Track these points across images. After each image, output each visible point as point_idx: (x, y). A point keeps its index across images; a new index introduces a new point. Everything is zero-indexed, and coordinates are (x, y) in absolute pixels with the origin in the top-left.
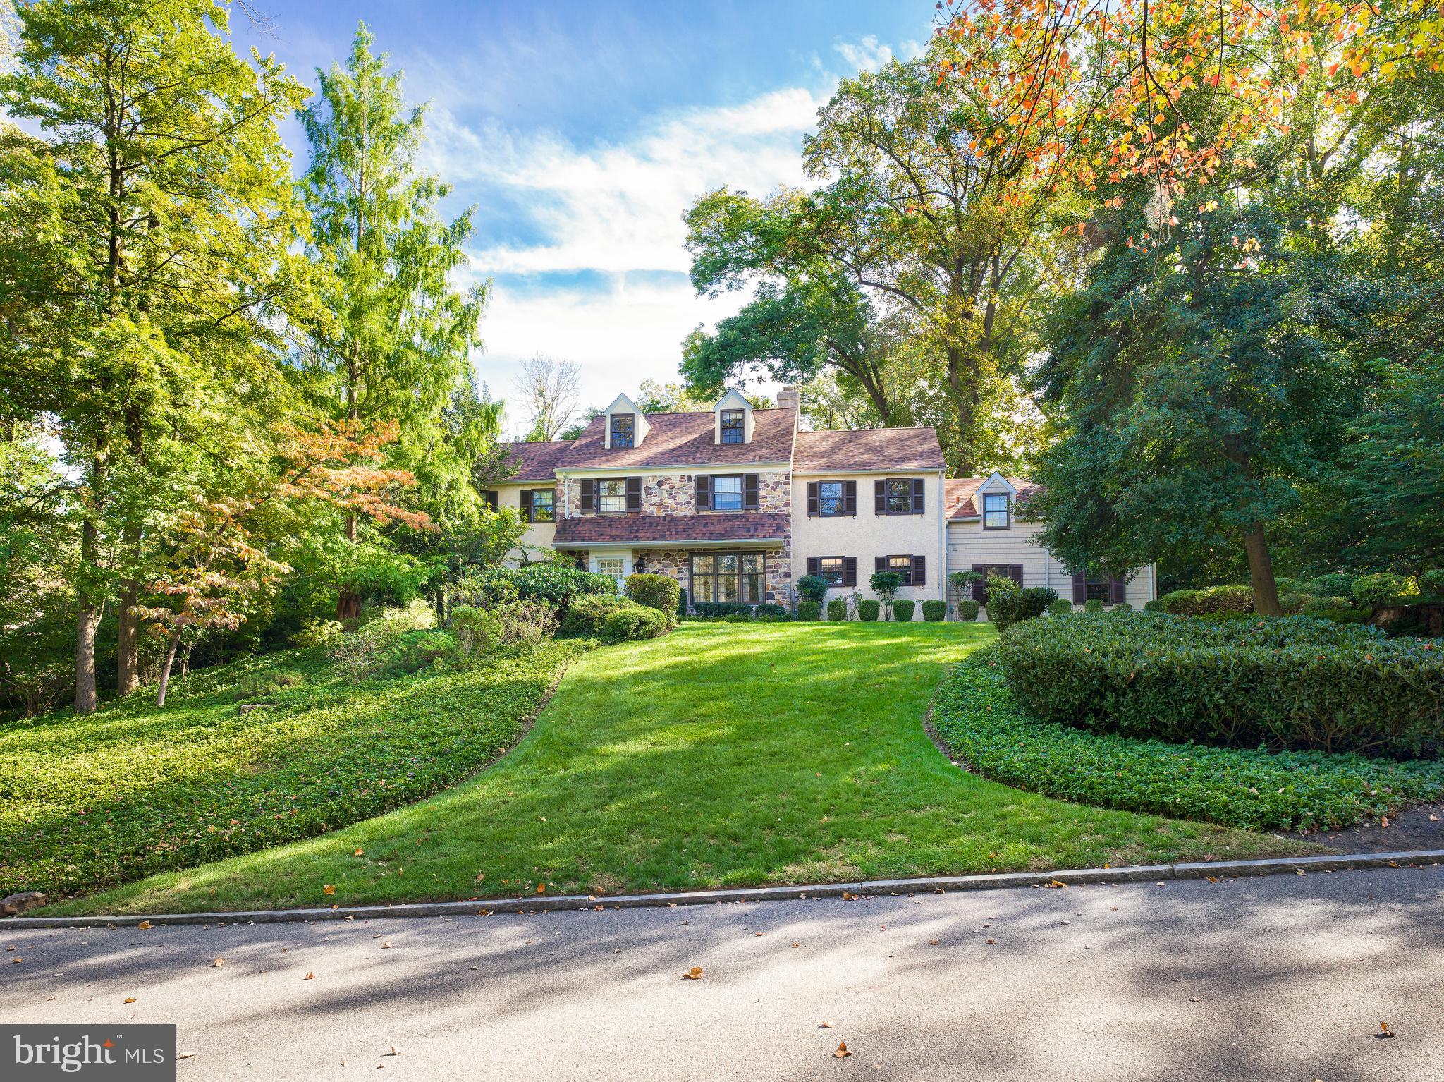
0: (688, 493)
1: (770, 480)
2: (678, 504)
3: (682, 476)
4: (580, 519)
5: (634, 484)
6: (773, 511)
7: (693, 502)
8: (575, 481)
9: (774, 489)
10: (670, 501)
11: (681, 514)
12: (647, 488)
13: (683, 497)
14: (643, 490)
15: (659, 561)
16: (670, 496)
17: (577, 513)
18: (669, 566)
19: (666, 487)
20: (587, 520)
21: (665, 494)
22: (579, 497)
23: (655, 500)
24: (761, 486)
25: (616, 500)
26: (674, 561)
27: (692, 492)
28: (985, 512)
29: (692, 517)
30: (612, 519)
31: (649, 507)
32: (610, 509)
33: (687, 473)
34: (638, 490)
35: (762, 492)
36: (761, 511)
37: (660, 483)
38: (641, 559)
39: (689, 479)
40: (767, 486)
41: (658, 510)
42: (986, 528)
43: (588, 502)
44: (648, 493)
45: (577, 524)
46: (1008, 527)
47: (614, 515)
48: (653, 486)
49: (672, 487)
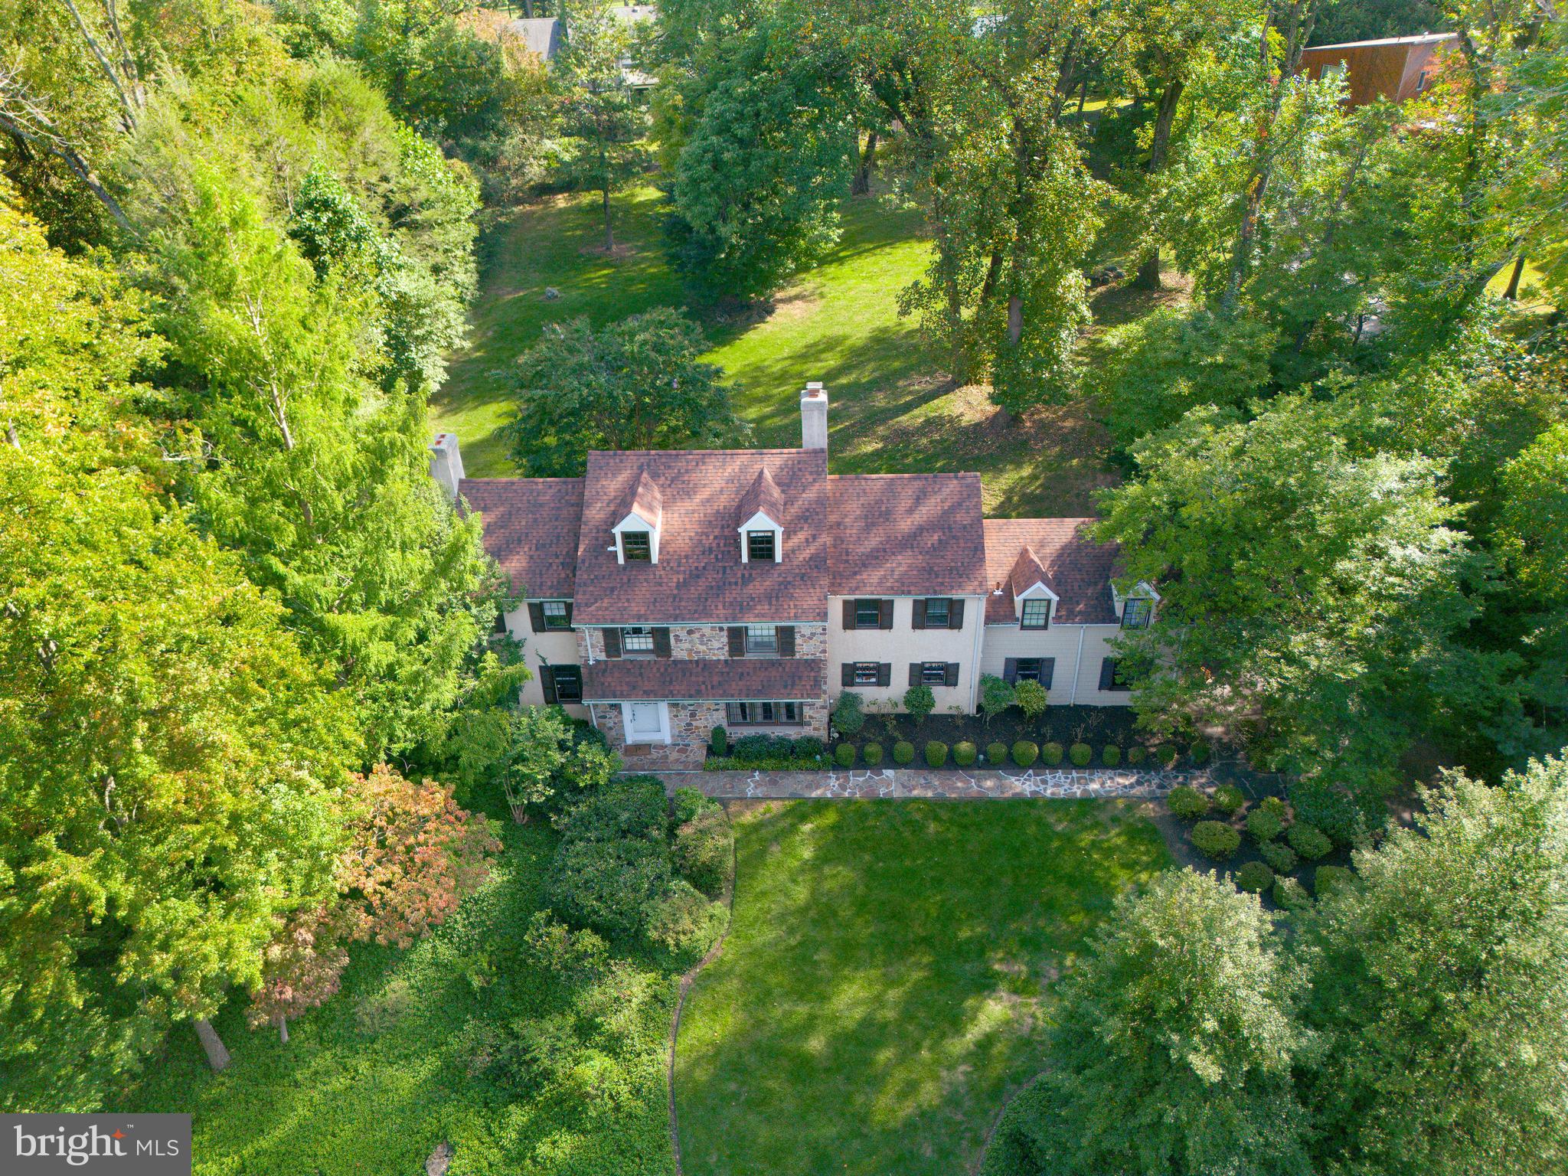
0: (720, 642)
1: (806, 632)
2: (709, 649)
3: (714, 628)
4: (607, 661)
5: (663, 633)
6: (810, 657)
7: (727, 648)
8: (597, 630)
9: (811, 638)
10: (703, 648)
11: (714, 658)
12: (678, 635)
13: (716, 645)
14: (672, 638)
16: (702, 643)
17: (603, 657)
19: (697, 635)
20: (615, 665)
21: (696, 641)
22: (602, 643)
23: (687, 646)
24: (797, 636)
25: (643, 641)
27: (725, 640)
28: (1023, 614)
29: (726, 661)
30: (641, 664)
31: (680, 651)
33: (719, 625)
34: (668, 637)
35: (798, 642)
36: (797, 656)
37: (690, 632)
39: (721, 629)
40: (803, 636)
41: (689, 655)
42: (1023, 627)
43: (614, 646)
44: (677, 638)
45: (605, 671)
46: (1045, 627)
47: (640, 658)
48: (683, 635)
49: (703, 635)
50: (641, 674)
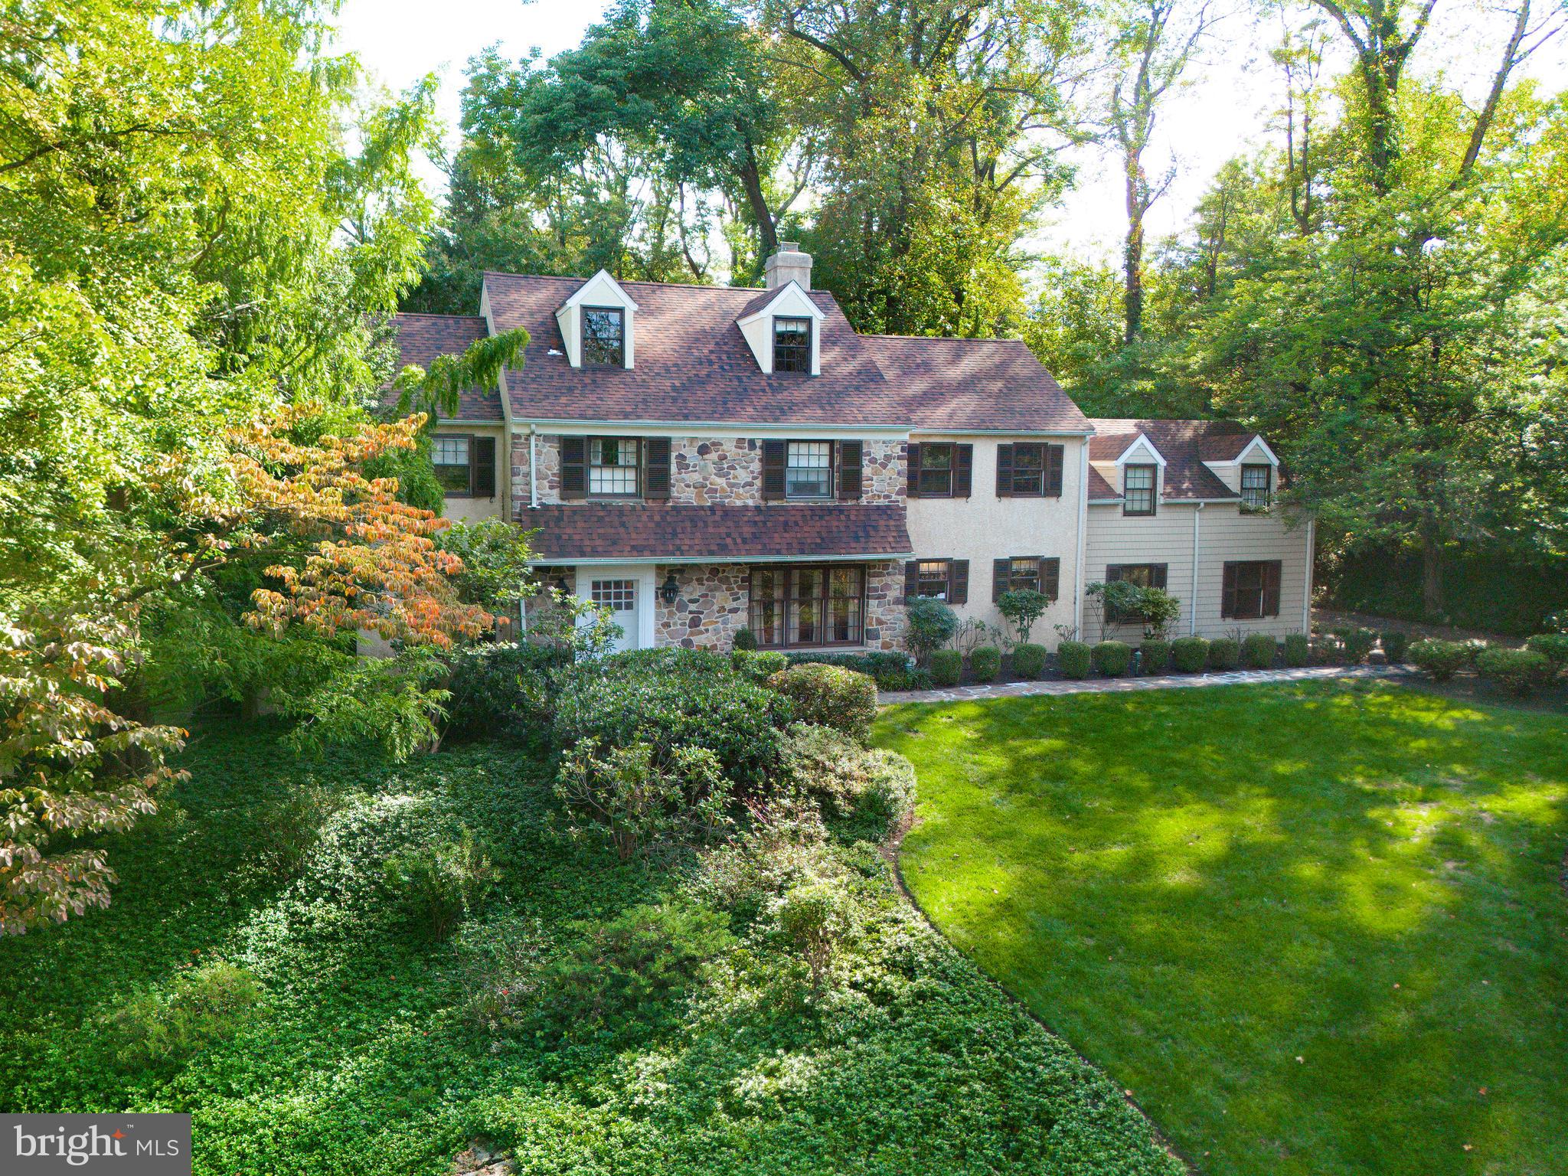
0: (749, 470)
1: (879, 453)
2: (731, 485)
3: (741, 441)
4: (558, 507)
5: (659, 449)
6: (882, 502)
7: (758, 483)
8: (547, 438)
9: (884, 466)
10: (721, 482)
11: (739, 503)
12: (681, 457)
13: (743, 476)
14: (673, 460)
15: (700, 581)
16: (720, 473)
17: (553, 498)
18: (716, 589)
19: (713, 456)
20: (575, 511)
21: (711, 468)
22: (556, 470)
23: (696, 477)
24: (865, 461)
25: (619, 474)
26: (725, 580)
27: (756, 466)
28: (1126, 489)
29: (757, 508)
30: (621, 511)
31: (684, 490)
32: (607, 488)
33: (748, 436)
34: (666, 459)
35: (867, 471)
36: (864, 501)
37: (703, 450)
38: (671, 579)
39: (752, 444)
40: (873, 461)
41: (699, 496)
42: (1127, 513)
43: (572, 479)
44: (683, 465)
45: (559, 519)
46: (1151, 512)
47: (620, 502)
48: (691, 454)
49: (723, 458)
50: (623, 524)
